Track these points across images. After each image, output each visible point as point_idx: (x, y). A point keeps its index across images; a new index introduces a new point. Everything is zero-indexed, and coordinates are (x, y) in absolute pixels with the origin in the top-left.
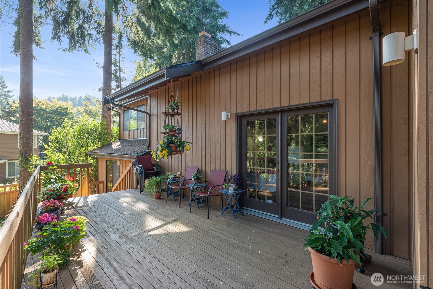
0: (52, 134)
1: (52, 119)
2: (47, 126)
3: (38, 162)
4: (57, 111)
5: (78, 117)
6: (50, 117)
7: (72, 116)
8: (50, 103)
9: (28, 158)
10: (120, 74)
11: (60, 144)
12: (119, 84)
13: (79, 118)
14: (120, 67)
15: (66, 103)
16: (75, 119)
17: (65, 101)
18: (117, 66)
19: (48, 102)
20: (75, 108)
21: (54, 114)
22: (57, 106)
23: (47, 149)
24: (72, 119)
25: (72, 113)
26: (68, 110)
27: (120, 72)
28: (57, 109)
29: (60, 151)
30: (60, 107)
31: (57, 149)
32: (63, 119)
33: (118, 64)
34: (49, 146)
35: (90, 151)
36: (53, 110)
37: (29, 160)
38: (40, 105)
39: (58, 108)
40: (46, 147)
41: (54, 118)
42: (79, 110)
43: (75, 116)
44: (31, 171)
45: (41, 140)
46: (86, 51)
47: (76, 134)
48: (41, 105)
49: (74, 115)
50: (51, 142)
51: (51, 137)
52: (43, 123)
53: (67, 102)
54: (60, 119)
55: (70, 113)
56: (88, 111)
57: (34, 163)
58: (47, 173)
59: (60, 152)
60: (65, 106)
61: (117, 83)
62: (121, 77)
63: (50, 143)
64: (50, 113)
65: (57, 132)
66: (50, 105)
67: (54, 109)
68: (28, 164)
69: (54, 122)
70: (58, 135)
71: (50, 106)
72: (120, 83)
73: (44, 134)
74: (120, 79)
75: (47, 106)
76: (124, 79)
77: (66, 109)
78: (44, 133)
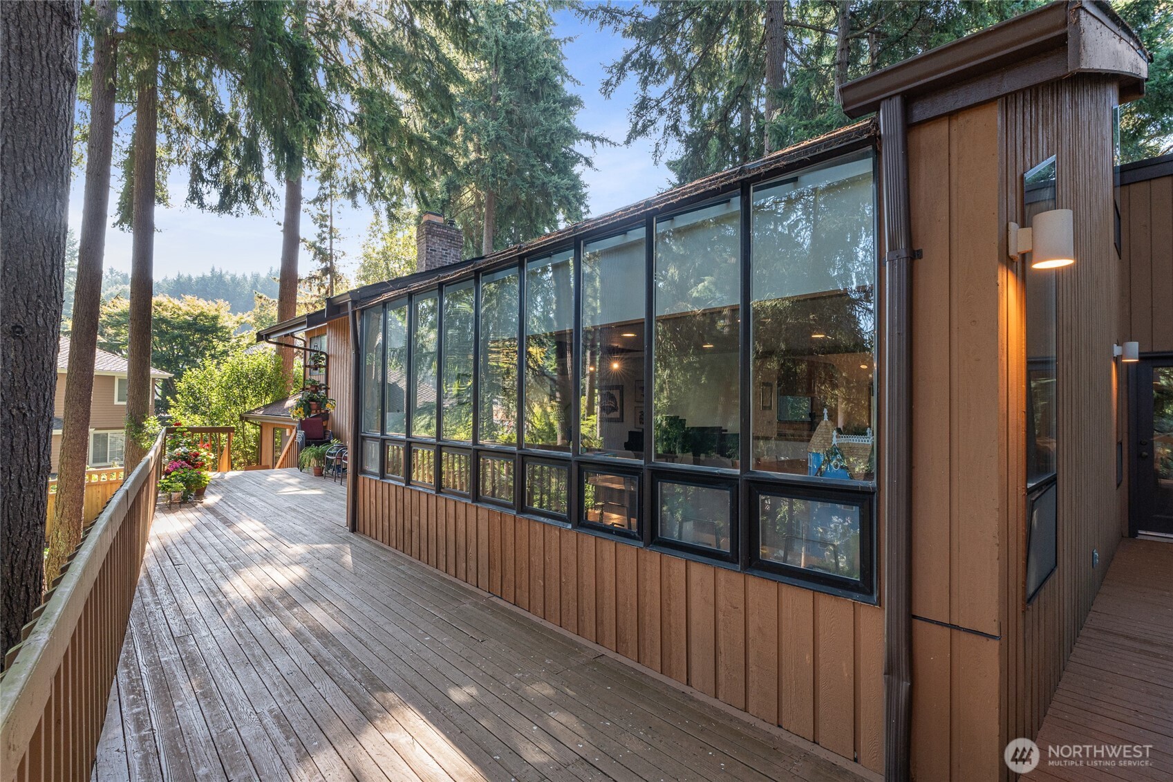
0: (183, 380)
1: (184, 340)
2: (173, 356)
3: (157, 429)
4: (196, 324)
5: (241, 337)
6: (180, 336)
7: (227, 333)
8: (181, 305)
9: (141, 423)
10: (331, 242)
11: (196, 399)
12: (329, 265)
13: (242, 339)
14: (331, 228)
15: (216, 306)
16: (233, 341)
17: (213, 300)
18: (326, 226)
19: (176, 304)
20: (235, 315)
21: (189, 329)
22: (197, 313)
23: (173, 406)
24: (228, 340)
25: (226, 328)
26: (220, 321)
27: (331, 238)
28: (195, 319)
29: (195, 410)
30: (201, 314)
31: (191, 408)
32: (207, 340)
33: (328, 223)
34: (176, 400)
35: (250, 412)
36: (186, 322)
37: (143, 425)
38: (160, 310)
39: (197, 316)
40: (172, 402)
41: (188, 338)
42: (243, 321)
43: (235, 334)
44: (145, 445)
45: (159, 388)
46: (255, 210)
47: (225, 378)
48: (163, 310)
49: (232, 331)
50: (180, 393)
51: (181, 386)
52: (164, 349)
53: (216, 303)
54: (202, 341)
55: (222, 327)
56: (266, 319)
57: (150, 430)
58: (174, 437)
59: (195, 413)
60: (213, 313)
61: (324, 264)
62: (334, 251)
63: (178, 396)
64: (181, 328)
65: (191, 377)
66: (180, 309)
67: (189, 318)
68: (140, 432)
69: (188, 348)
70: (194, 382)
71: (180, 313)
72: (331, 263)
73: (167, 375)
74: (331, 255)
75: (175, 312)
76: (339, 255)
77: (215, 318)
78: (166, 373)
